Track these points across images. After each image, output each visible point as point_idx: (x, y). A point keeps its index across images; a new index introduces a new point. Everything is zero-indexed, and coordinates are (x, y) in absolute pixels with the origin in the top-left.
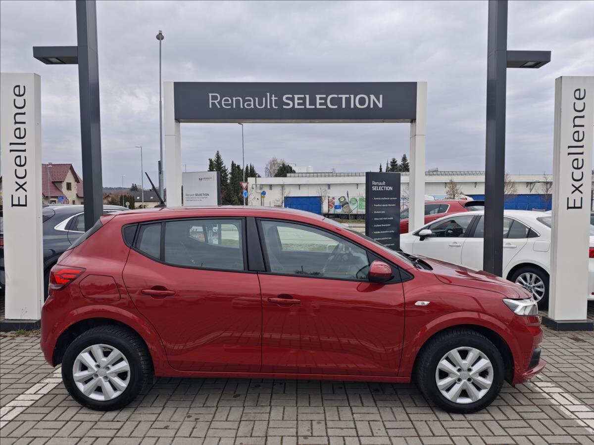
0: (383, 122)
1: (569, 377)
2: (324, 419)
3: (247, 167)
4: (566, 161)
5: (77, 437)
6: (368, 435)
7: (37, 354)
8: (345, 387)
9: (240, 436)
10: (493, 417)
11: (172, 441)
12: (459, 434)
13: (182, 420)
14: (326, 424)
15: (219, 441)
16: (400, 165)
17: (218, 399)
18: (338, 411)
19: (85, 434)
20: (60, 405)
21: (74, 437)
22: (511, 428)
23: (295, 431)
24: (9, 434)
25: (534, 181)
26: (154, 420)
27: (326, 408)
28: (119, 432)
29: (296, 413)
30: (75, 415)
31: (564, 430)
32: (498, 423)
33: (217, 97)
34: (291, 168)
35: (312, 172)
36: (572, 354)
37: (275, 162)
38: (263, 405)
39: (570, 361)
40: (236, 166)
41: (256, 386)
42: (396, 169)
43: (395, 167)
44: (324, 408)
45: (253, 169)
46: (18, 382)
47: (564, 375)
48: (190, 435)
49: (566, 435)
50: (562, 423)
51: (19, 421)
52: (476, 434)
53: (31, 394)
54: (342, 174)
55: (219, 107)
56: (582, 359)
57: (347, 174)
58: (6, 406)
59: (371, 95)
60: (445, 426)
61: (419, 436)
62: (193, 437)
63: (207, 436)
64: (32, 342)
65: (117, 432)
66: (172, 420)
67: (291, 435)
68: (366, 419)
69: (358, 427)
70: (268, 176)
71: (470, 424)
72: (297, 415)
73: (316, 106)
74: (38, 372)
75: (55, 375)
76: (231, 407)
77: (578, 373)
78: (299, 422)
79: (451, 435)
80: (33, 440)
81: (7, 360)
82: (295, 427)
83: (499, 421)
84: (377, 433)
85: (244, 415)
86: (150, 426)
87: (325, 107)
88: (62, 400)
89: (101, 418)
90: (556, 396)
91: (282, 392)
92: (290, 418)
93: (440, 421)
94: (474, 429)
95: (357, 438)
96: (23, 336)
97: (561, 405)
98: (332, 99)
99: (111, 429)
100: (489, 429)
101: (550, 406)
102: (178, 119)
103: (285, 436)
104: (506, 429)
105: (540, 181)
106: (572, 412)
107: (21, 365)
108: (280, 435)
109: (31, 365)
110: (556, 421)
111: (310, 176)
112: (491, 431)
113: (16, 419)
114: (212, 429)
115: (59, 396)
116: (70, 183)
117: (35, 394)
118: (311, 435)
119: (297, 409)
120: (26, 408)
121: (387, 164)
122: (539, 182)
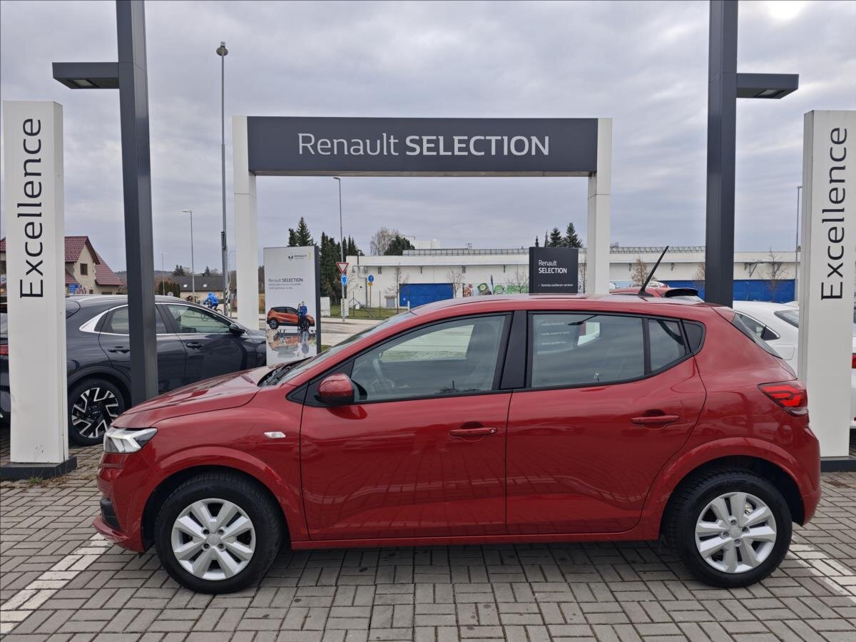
0: (544, 176)
1: (832, 536)
2: (493, 601)
3: (345, 240)
4: (820, 231)
5: (137, 633)
6: (559, 622)
7: (62, 513)
8: (517, 554)
9: (375, 627)
10: (732, 595)
11: (277, 636)
12: (687, 619)
13: (287, 605)
14: (498, 608)
15: (346, 635)
16: (565, 239)
17: (336, 575)
18: (512, 589)
19: (148, 628)
20: (105, 587)
21: (132, 633)
22: (760, 609)
23: (455, 619)
24: (36, 629)
25: (756, 261)
26: (246, 605)
27: (494, 585)
28: (197, 624)
29: (452, 593)
30: (129, 600)
31: (835, 611)
32: (742, 604)
33: (310, 138)
34: (408, 242)
35: (439, 248)
36: (832, 505)
37: (385, 234)
38: (403, 582)
39: (831, 515)
40: (329, 239)
41: (390, 555)
42: (560, 243)
43: (558, 241)
44: (492, 586)
45: (353, 244)
46: (39, 554)
47: (825, 534)
48: (302, 627)
49: (839, 618)
50: (830, 601)
51: (48, 610)
52: (712, 619)
53: (61, 571)
54: (483, 252)
55: (313, 153)
56: (847, 511)
57: (489, 252)
58: (27, 588)
59: (532, 137)
60: (666, 608)
61: (632, 623)
62: (307, 630)
63: (326, 628)
64: (53, 496)
65: (195, 625)
66: (273, 605)
67: (449, 624)
68: (554, 600)
69: (543, 611)
70: (375, 254)
71: (703, 606)
72: (454, 596)
73: (453, 152)
74: (67, 539)
75: (93, 543)
76: (357, 586)
77: (845, 532)
78: (458, 605)
79: (676, 620)
80: (72, 637)
81: (19, 523)
82: (454, 612)
83: (741, 601)
84: (571, 619)
85: (377, 596)
86: (242, 614)
87: (466, 153)
88: (108, 579)
89: (168, 604)
90: (817, 564)
91: (429, 563)
92: (445, 600)
93: (658, 602)
94: (708, 611)
95: (544, 627)
96: (38, 487)
97: (826, 576)
98: (476, 142)
99: (184, 620)
100: (730, 612)
101: (810, 577)
102: (253, 171)
103: (440, 626)
104: (754, 612)
105: (763, 260)
106: (842, 586)
107: (40, 529)
108: (434, 624)
109: (56, 529)
110: (822, 598)
111: (436, 254)
112: (732, 614)
113: (43, 607)
114: (334, 618)
115: (102, 573)
116: (86, 265)
117: (66, 570)
118: (477, 624)
119: (453, 586)
120: (56, 591)
121: (546, 237)
122: (762, 263)
